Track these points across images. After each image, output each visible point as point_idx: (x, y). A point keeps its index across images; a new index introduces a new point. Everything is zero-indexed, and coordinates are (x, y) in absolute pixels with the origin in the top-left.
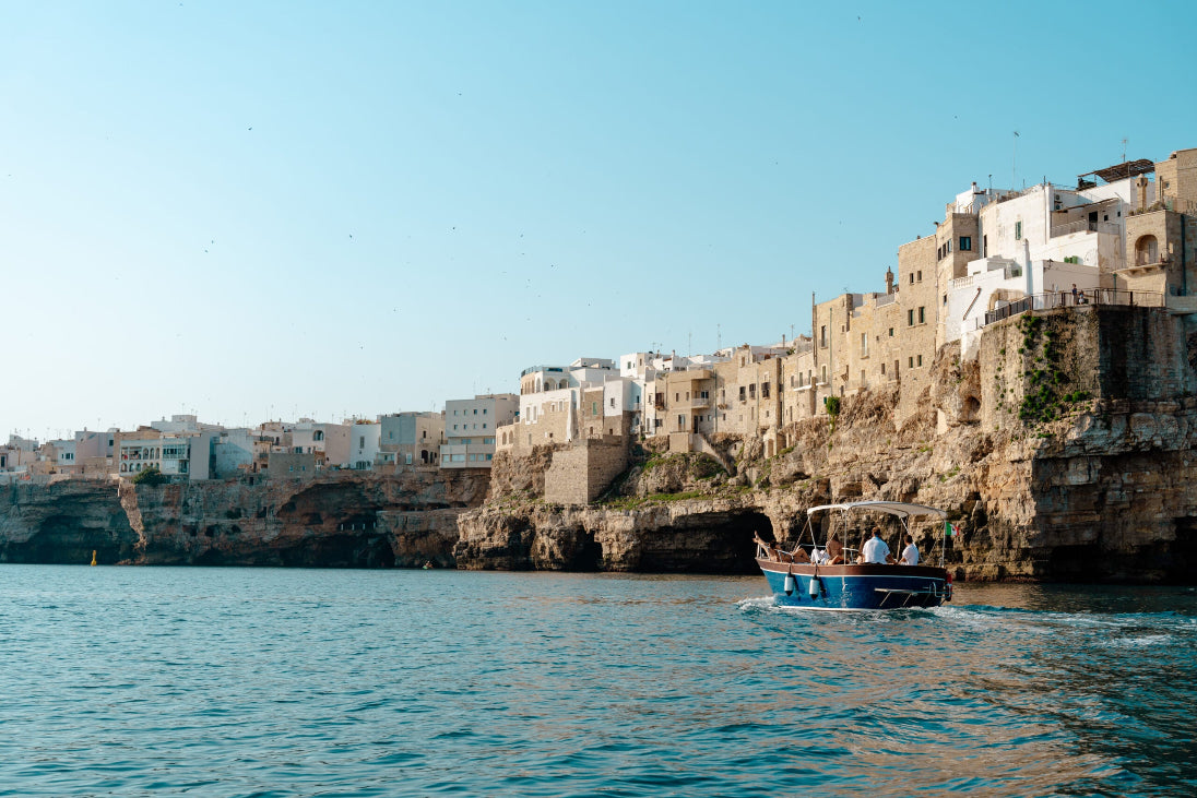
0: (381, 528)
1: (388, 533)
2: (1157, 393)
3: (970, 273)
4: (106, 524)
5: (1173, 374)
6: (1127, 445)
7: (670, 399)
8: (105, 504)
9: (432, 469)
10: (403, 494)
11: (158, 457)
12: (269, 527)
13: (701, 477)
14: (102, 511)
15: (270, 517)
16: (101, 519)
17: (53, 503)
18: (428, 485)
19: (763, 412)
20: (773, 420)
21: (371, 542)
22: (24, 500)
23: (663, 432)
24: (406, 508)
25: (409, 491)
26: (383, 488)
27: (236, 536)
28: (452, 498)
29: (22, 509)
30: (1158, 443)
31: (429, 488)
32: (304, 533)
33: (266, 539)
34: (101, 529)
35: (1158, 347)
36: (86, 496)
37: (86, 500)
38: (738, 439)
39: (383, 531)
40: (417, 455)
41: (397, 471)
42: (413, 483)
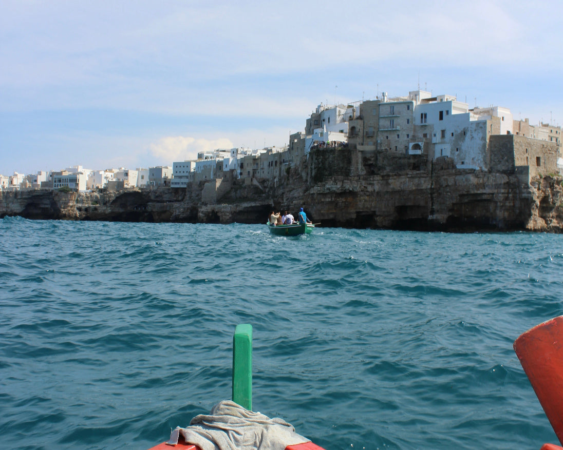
0: (149, 209)
1: (152, 211)
2: (353, 175)
3: (314, 133)
4: (49, 206)
5: (358, 169)
6: (342, 190)
7: (245, 165)
8: (49, 199)
9: (168, 187)
10: (157, 197)
11: (67, 182)
12: (108, 208)
13: (254, 193)
14: (47, 201)
15: (108, 204)
16: (47, 204)
17: (30, 198)
18: (166, 193)
19: (275, 171)
20: (278, 173)
21: (146, 214)
22: (19, 197)
23: (243, 177)
24: (158, 202)
25: (159, 196)
26: (150, 194)
27: (96, 212)
28: (175, 199)
29: (19, 200)
30: (351, 189)
31: (167, 195)
32: (121, 210)
33: (107, 212)
34: (47, 208)
35: (353, 161)
36: (41, 196)
37: (41, 197)
38: (268, 180)
39: (149, 210)
40: (163, 182)
41: (155, 188)
42: (161, 193)
